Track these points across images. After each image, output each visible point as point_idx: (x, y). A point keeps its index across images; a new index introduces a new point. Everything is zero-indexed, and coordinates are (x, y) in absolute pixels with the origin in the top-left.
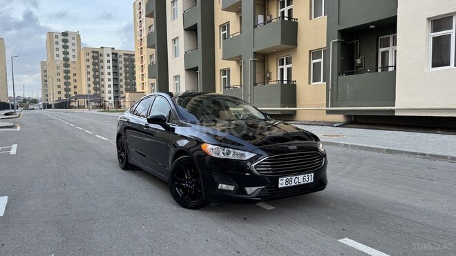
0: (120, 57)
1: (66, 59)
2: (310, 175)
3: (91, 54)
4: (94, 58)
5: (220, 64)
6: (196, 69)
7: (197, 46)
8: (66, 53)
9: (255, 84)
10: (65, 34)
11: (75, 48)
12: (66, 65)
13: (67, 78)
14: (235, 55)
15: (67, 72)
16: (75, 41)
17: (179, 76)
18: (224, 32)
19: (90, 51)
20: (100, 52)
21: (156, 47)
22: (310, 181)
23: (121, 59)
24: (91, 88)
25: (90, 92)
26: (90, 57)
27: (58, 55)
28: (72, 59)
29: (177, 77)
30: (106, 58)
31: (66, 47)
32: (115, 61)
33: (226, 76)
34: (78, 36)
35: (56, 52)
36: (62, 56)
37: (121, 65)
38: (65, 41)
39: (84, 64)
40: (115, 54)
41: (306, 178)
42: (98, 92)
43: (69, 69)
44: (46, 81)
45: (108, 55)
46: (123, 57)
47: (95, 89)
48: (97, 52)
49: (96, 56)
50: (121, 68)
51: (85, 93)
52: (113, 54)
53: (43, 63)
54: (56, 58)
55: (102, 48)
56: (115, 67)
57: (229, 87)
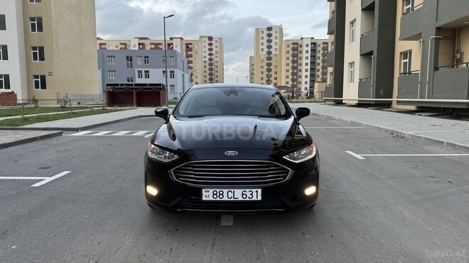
0: (319, 46)
1: (269, 53)
2: (254, 190)
3: (291, 46)
4: (294, 49)
5: (401, 46)
6: (371, 53)
7: (373, 27)
8: (269, 47)
9: (436, 69)
10: (269, 29)
11: (278, 41)
12: (269, 59)
13: (269, 70)
14: (414, 33)
15: (269, 65)
16: (278, 35)
17: (354, 62)
18: (408, 7)
19: (290, 44)
20: (300, 43)
21: (335, 33)
23: (320, 49)
24: (289, 80)
25: (287, 83)
26: (290, 49)
27: (262, 50)
28: (274, 53)
29: (352, 64)
30: (305, 49)
31: (269, 41)
32: (313, 50)
33: (407, 60)
34: (281, 29)
35: (261, 47)
36: (266, 50)
37: (319, 55)
38: (269, 35)
39: (284, 55)
40: (314, 44)
41: (248, 194)
42: (295, 83)
43: (271, 62)
44: (253, 74)
45: (307, 46)
46: (322, 46)
47: (293, 80)
48: (297, 44)
49: (296, 47)
50: (319, 58)
51: (283, 84)
52: (312, 44)
53: (251, 58)
54: (261, 53)
55: (302, 38)
56: (313, 57)
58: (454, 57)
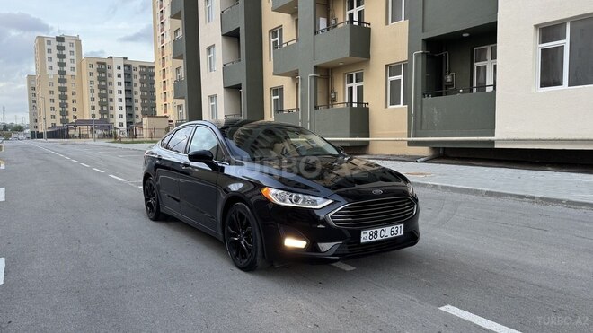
0: (135, 69)
1: (62, 73)
2: (399, 226)
3: (96, 66)
4: (100, 71)
5: (271, 80)
6: (238, 87)
7: (239, 57)
8: (61, 65)
9: (316, 107)
10: (60, 39)
11: (74, 57)
12: (62, 81)
13: (63, 97)
14: (289, 70)
15: (63, 90)
16: (74, 49)
17: (216, 96)
18: (275, 39)
19: (94, 62)
20: (108, 63)
21: (185, 57)
22: (399, 234)
23: (136, 73)
24: (96, 112)
25: (94, 116)
26: (94, 70)
27: (51, 68)
28: (69, 73)
29: (213, 98)
30: (115, 72)
31: (61, 56)
32: (128, 74)
33: (278, 97)
34: (79, 43)
35: (48, 63)
36: (57, 68)
37: (137, 80)
38: (61, 48)
39: (86, 79)
40: (128, 66)
41: (395, 230)
42: (105, 117)
43: (65, 85)
44: (35, 102)
45: (119, 68)
46: (139, 69)
47: (102, 112)
48: (104, 64)
49: (103, 68)
50: (136, 85)
51: (88, 117)
52: (125, 66)
53: (30, 78)
54: (48, 72)
55: (111, 57)
56: (128, 83)
57: (282, 111)
58: (328, 96)
